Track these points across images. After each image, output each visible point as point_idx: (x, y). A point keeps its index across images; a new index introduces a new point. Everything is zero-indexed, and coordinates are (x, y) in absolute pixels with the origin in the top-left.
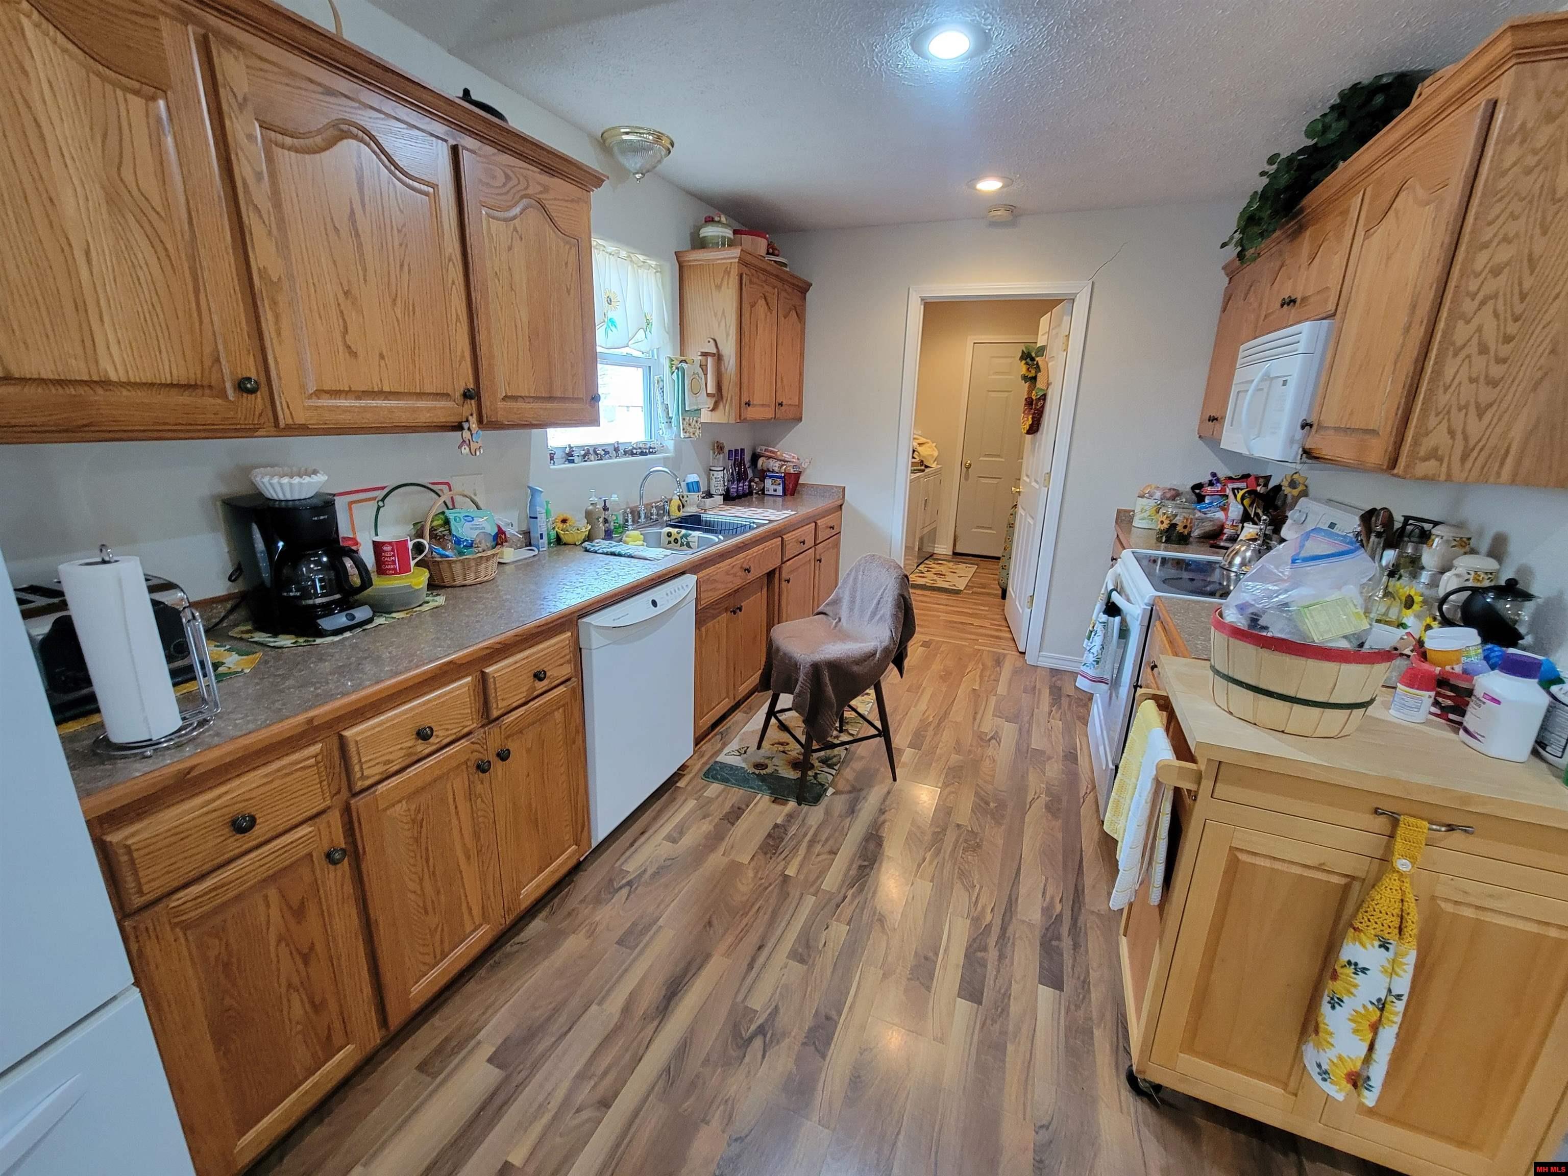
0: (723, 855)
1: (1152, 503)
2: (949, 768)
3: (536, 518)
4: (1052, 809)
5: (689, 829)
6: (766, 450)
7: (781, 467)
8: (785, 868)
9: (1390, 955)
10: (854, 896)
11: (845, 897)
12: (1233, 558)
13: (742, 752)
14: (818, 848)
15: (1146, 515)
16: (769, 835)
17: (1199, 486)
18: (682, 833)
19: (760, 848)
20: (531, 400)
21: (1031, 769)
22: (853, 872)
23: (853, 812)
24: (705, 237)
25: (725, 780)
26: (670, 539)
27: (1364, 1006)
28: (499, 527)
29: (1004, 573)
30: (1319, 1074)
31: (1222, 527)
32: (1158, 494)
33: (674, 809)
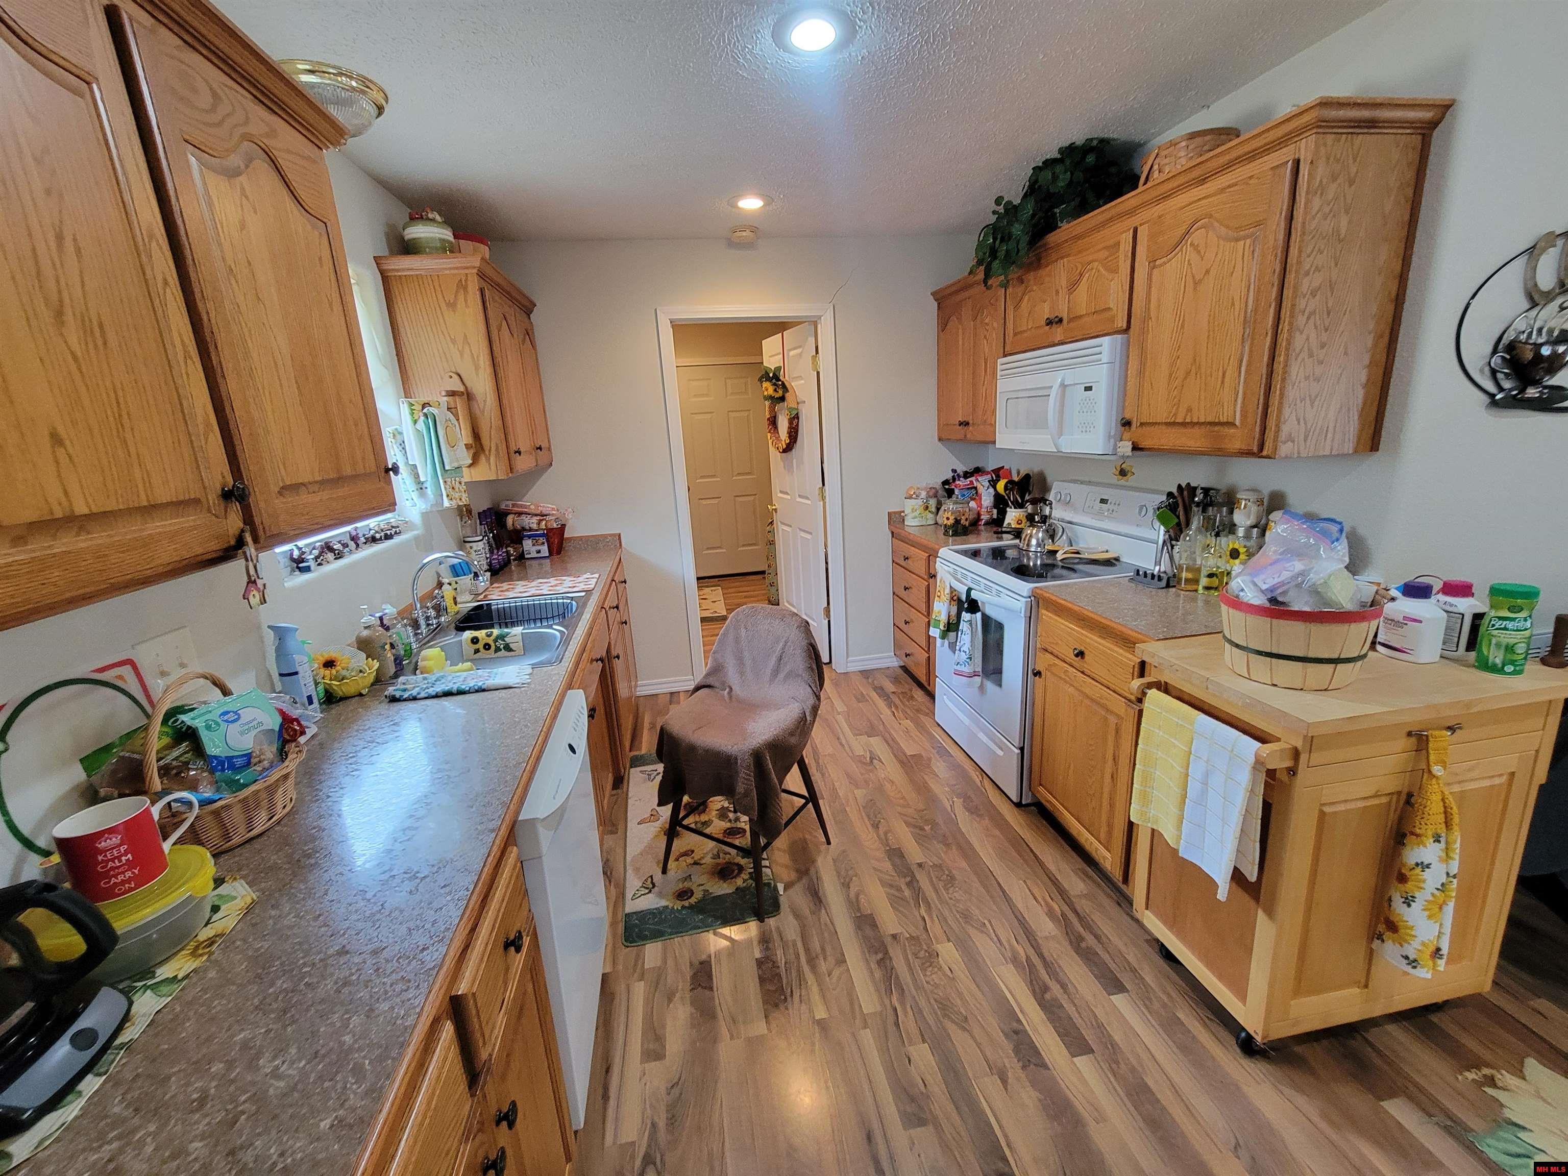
0: (732, 1038)
1: (920, 502)
2: (864, 807)
3: (296, 673)
4: (973, 810)
5: (664, 1027)
6: (513, 505)
7: (540, 522)
8: (811, 1011)
9: (1443, 845)
10: (903, 1003)
11: (895, 1010)
12: (1029, 541)
13: (650, 886)
14: (823, 967)
15: (916, 513)
16: (762, 980)
17: (946, 482)
18: (659, 1039)
19: (765, 1002)
20: (316, 488)
21: (925, 777)
22: (878, 974)
23: (821, 901)
24: (409, 240)
25: (657, 935)
26: (476, 646)
27: (1433, 894)
28: (282, 713)
29: (773, 590)
30: (1409, 964)
31: (979, 514)
32: (923, 494)
33: (623, 1008)
